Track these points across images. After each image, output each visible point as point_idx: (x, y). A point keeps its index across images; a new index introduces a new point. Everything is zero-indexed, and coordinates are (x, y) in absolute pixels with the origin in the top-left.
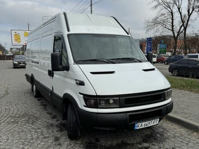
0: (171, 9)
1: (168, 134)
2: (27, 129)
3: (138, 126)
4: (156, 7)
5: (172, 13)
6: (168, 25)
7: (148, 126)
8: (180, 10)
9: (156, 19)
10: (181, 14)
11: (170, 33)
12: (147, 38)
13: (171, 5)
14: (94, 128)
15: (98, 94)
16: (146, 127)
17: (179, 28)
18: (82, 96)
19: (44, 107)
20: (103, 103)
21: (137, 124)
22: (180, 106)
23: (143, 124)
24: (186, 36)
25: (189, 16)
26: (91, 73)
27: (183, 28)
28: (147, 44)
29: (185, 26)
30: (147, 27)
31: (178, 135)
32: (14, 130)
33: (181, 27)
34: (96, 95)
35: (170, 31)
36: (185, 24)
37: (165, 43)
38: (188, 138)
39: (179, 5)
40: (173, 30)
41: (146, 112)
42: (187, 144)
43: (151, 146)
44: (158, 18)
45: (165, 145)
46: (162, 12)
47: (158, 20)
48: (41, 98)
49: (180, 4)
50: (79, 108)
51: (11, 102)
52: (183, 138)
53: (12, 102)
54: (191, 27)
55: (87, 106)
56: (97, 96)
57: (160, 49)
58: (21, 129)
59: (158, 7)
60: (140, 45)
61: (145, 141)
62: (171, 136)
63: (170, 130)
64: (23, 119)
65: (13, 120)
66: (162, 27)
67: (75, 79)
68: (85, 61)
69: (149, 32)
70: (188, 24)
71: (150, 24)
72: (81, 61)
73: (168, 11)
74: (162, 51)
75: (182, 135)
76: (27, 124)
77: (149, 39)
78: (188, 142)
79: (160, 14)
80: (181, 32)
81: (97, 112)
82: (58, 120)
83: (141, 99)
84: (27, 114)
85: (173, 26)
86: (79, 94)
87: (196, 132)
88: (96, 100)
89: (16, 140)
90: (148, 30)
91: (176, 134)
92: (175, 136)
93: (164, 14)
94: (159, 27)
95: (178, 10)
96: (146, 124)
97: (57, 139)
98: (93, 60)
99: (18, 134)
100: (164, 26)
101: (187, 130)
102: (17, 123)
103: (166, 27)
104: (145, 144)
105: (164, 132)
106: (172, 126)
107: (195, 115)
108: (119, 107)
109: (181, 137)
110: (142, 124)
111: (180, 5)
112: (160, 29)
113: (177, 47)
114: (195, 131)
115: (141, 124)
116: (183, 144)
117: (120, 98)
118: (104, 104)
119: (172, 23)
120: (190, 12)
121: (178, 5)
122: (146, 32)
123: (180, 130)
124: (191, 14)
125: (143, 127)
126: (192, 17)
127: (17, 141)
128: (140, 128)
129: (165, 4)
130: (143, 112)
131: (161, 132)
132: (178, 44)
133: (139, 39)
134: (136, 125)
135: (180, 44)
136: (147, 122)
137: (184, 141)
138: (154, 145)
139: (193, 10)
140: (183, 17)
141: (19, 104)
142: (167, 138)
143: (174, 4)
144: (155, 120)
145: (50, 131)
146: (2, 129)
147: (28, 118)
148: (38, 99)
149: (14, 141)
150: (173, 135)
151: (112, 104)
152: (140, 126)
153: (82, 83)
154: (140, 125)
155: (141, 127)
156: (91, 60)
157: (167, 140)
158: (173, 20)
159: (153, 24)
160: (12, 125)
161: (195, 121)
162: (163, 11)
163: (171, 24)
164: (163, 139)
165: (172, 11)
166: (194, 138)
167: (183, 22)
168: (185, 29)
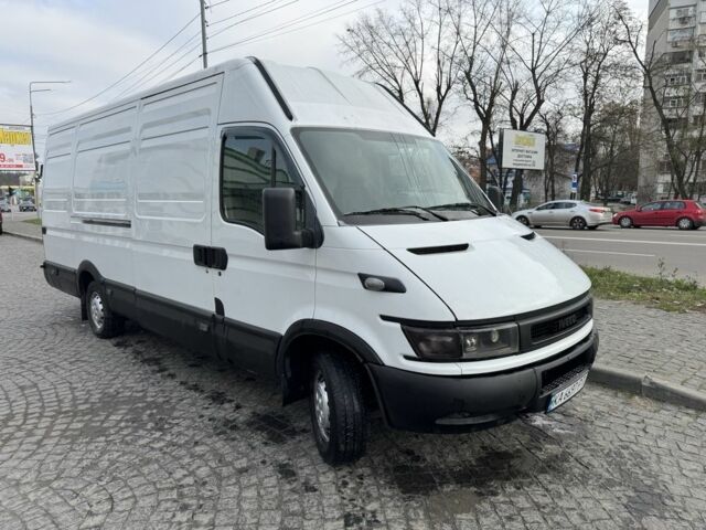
0: (397, 82)
2: (152, 448)
4: (361, 74)
5: (400, 92)
8: (420, 86)
10: (421, 95)
14: (438, 422)
15: (461, 318)
18: (398, 325)
19: (156, 368)
20: (472, 345)
23: (565, 392)
25: (441, 102)
26: (410, 250)
29: (432, 126)
32: (112, 462)
34: (453, 320)
39: (416, 73)
48: (126, 338)
49: (419, 70)
50: (383, 365)
51: (22, 362)
53: (24, 359)
55: (422, 358)
56: (458, 324)
58: (130, 452)
64: (113, 417)
65: (80, 425)
67: (357, 272)
68: (367, 213)
72: (359, 213)
76: (141, 432)
81: (459, 373)
82: (238, 407)
84: (114, 397)
86: (380, 319)
87: (637, 394)
88: (457, 337)
89: (143, 495)
95: (413, 85)
97: (286, 472)
98: (390, 210)
99: (135, 472)
102: (102, 432)
108: (517, 350)
110: (562, 394)
111: (419, 75)
117: (520, 324)
118: (475, 348)
120: (443, 91)
121: (414, 74)
124: (443, 98)
127: (150, 501)
129: (384, 67)
136: (570, 387)
139: (449, 87)
140: (425, 104)
141: (57, 366)
143: (405, 71)
145: (243, 447)
146: (60, 462)
147: (130, 410)
148: (114, 341)
149: (141, 503)
151: (495, 343)
152: (558, 400)
153: (394, 287)
154: (559, 398)
156: (385, 212)
160: (88, 443)
165: (400, 87)
167: (426, 115)
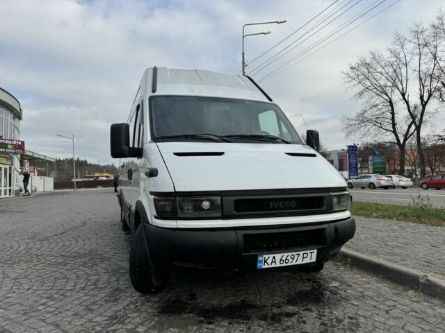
0: (388, 96)
1: (349, 291)
3: (265, 261)
4: (361, 94)
5: (391, 102)
6: (385, 124)
7: (289, 264)
8: (406, 97)
9: (362, 114)
10: (407, 103)
11: (390, 138)
12: (349, 147)
13: (388, 90)
14: (174, 263)
15: (178, 189)
16: (284, 264)
17: (406, 128)
18: (153, 197)
20: (188, 209)
21: (262, 255)
22: (389, 244)
23: (278, 256)
24: (421, 140)
25: (424, 106)
26: (175, 154)
27: (413, 127)
28: (349, 156)
29: (417, 123)
30: (347, 127)
31: (370, 294)
33: (410, 126)
34: (173, 191)
35: (389, 133)
36: (417, 121)
37: (382, 154)
38: (393, 301)
39: (403, 89)
40: (394, 132)
41: (282, 230)
42: (387, 312)
43: (301, 312)
44: (365, 111)
45: (335, 312)
46: (372, 102)
47: (366, 115)
49: (404, 86)
50: (149, 223)
52: (381, 299)
54: (429, 125)
55: (159, 217)
56: (176, 194)
57: (374, 164)
58: (64, 274)
59: (365, 94)
60: (339, 160)
61: (291, 302)
62: (354, 296)
63: (356, 284)
66: (374, 127)
69: (352, 137)
70: (424, 120)
71: (353, 122)
73: (382, 99)
74: (377, 168)
75: (379, 295)
77: (352, 149)
78: (390, 308)
79: (369, 105)
80: (412, 134)
81: (176, 227)
83: (271, 203)
85: (394, 125)
86: (149, 194)
87: (414, 289)
88: (174, 202)
90: (350, 132)
91: (367, 293)
92: (363, 296)
93: (376, 106)
94: (369, 127)
95: (401, 97)
96: (284, 259)
98: (188, 136)
100: (379, 125)
101: (393, 286)
103: (381, 127)
104: (290, 307)
105: (341, 288)
106: (364, 277)
107: (418, 258)
108: (220, 216)
109: (376, 299)
110: (274, 257)
111: (405, 90)
112: (371, 130)
113: (407, 162)
114: (412, 288)
115: (272, 256)
116: (376, 312)
117: (223, 198)
118: (191, 211)
119: (393, 119)
120: (425, 99)
121: (401, 89)
122: (347, 136)
123: (379, 285)
124: (426, 103)
125: (278, 265)
126: (429, 108)
128: (270, 266)
129: (377, 88)
130: (276, 231)
131: (334, 288)
132: (406, 157)
133: (337, 150)
134: (260, 258)
135: (412, 158)
136: (286, 255)
137: (381, 306)
138: (310, 310)
139: (430, 95)
140: (412, 109)
142: (344, 298)
143: (394, 88)
144: (308, 252)
150: (358, 294)
151: (207, 210)
152: (269, 261)
153: (154, 173)
154: (271, 260)
155: (273, 265)
156: (185, 137)
157: (343, 303)
158: (393, 114)
159: (357, 122)
161: (413, 268)
162: (374, 100)
163: (391, 122)
164: (334, 301)
165: (390, 99)
166: (407, 301)
167: (413, 116)
168: (418, 128)
